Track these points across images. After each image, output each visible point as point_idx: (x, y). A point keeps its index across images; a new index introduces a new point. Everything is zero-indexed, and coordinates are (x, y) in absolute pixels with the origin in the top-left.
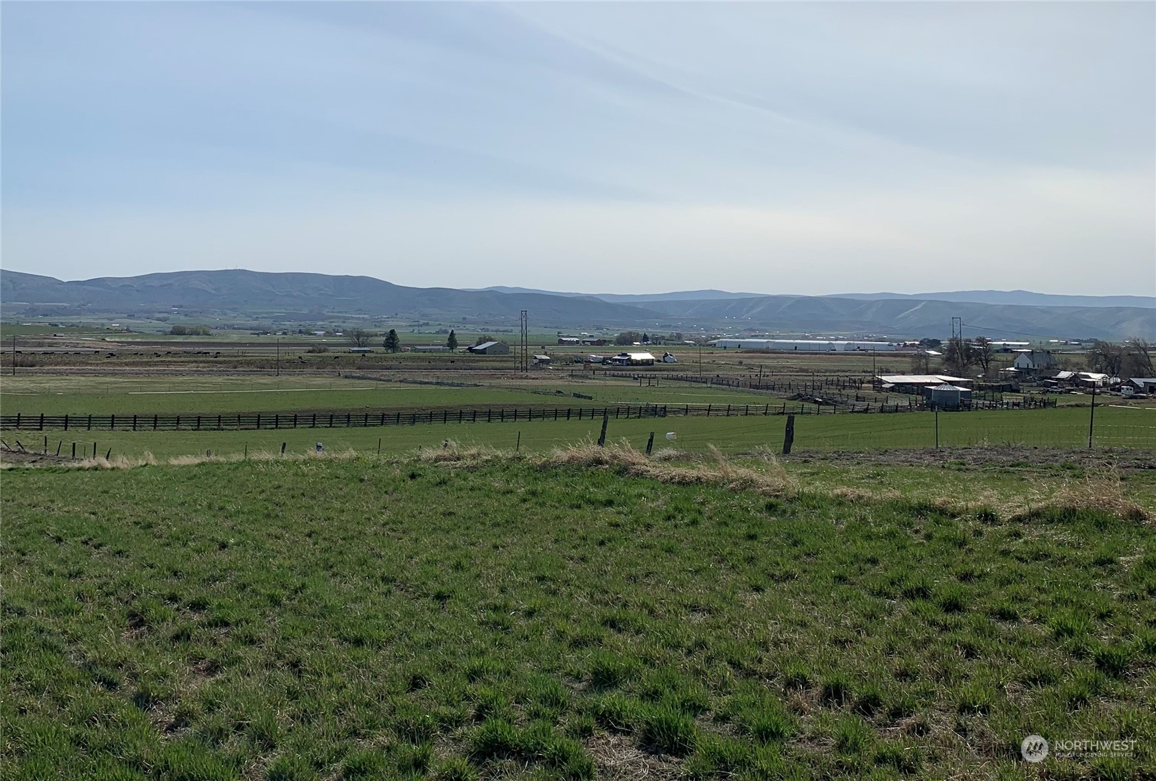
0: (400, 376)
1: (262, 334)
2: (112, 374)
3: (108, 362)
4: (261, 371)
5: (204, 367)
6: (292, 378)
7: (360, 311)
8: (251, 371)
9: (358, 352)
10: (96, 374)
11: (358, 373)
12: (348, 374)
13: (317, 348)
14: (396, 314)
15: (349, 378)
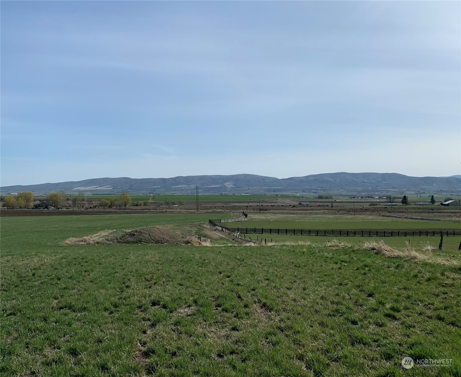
0: (406, 216)
1: (353, 198)
2: (293, 213)
3: (292, 209)
4: (348, 213)
5: (326, 211)
6: (360, 216)
7: (393, 188)
8: (344, 213)
9: (391, 205)
10: (287, 213)
11: (388, 214)
12: (383, 215)
13: (373, 204)
14: (410, 189)
15: (384, 216)
